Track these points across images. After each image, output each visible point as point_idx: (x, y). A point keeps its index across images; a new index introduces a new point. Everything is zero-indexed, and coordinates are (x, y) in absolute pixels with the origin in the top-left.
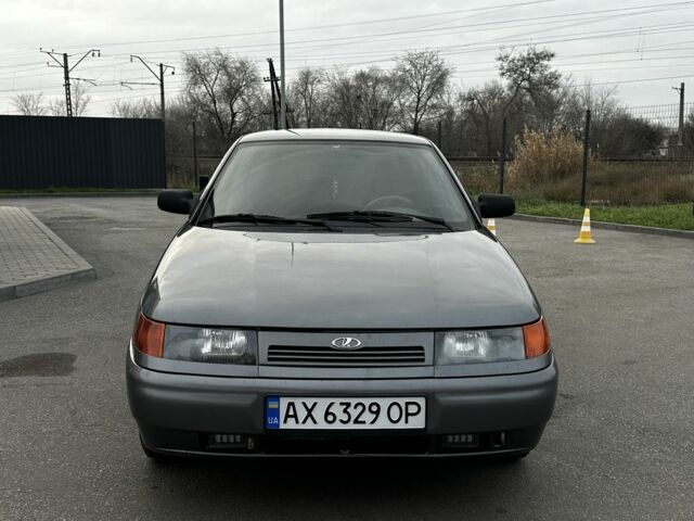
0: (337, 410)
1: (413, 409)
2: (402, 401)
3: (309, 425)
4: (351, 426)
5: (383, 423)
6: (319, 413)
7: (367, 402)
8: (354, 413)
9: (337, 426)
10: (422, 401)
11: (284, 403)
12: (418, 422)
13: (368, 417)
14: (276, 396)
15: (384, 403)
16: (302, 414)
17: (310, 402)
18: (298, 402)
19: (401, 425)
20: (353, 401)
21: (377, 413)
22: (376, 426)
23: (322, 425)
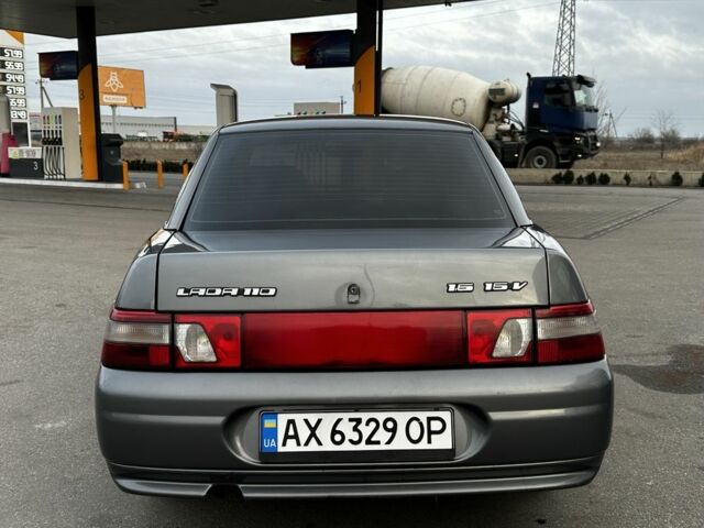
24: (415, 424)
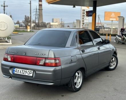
24: (29, 72)
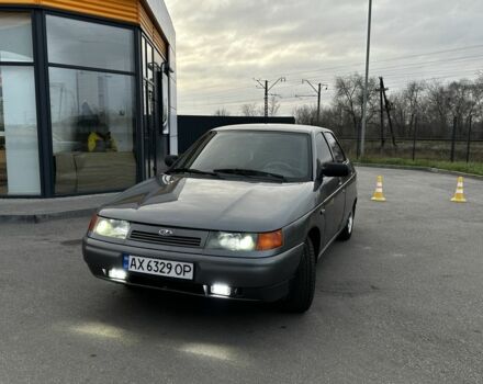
0: (153, 264)
1: (187, 269)
2: (182, 264)
3: (140, 271)
4: (158, 273)
5: (173, 274)
6: (145, 265)
7: (166, 262)
8: (160, 267)
9: (152, 272)
10: (192, 265)
11: (131, 257)
12: (189, 276)
13: (166, 270)
14: (128, 255)
15: (174, 264)
16: (138, 264)
17: (141, 259)
18: (137, 258)
19: (181, 276)
20: (160, 261)
21: (170, 268)
22: (170, 275)
23: (146, 271)
